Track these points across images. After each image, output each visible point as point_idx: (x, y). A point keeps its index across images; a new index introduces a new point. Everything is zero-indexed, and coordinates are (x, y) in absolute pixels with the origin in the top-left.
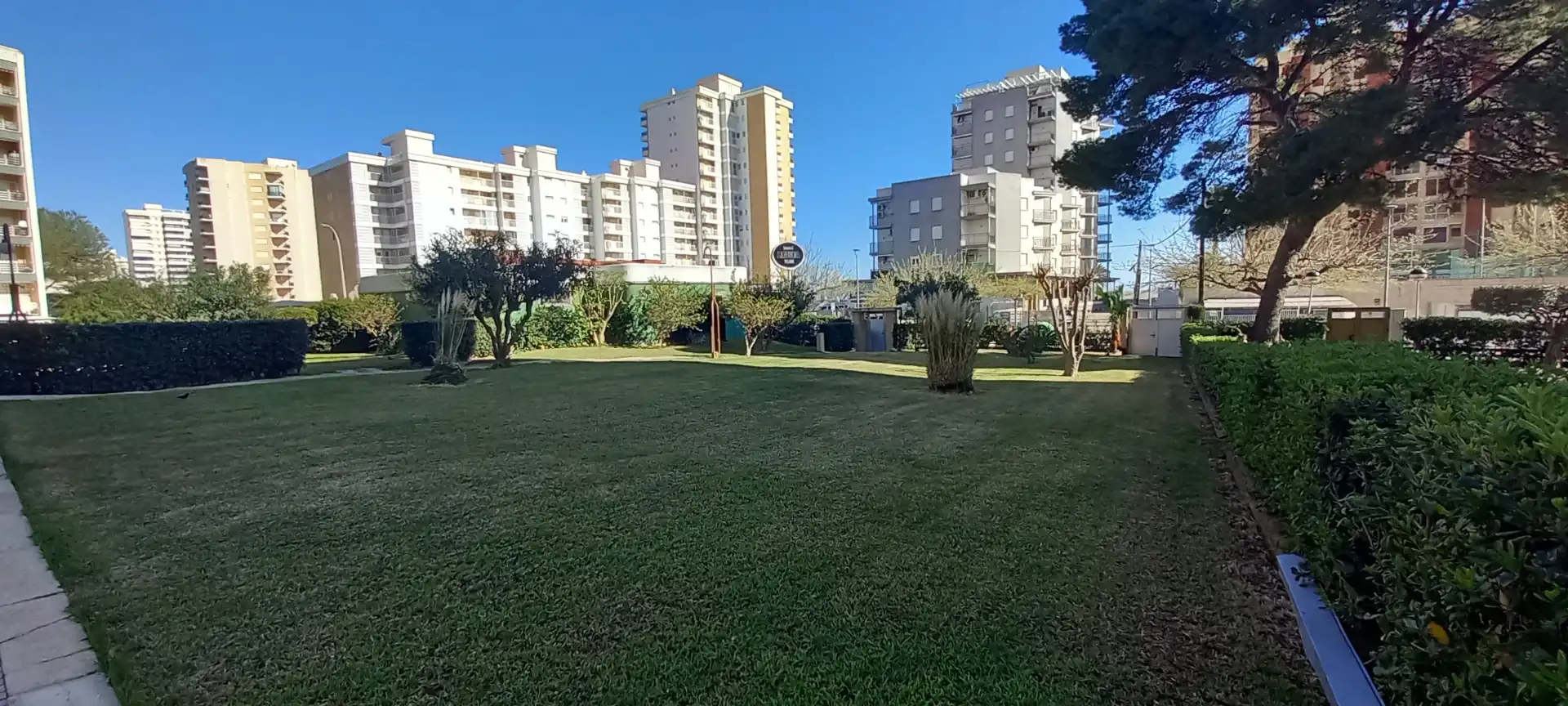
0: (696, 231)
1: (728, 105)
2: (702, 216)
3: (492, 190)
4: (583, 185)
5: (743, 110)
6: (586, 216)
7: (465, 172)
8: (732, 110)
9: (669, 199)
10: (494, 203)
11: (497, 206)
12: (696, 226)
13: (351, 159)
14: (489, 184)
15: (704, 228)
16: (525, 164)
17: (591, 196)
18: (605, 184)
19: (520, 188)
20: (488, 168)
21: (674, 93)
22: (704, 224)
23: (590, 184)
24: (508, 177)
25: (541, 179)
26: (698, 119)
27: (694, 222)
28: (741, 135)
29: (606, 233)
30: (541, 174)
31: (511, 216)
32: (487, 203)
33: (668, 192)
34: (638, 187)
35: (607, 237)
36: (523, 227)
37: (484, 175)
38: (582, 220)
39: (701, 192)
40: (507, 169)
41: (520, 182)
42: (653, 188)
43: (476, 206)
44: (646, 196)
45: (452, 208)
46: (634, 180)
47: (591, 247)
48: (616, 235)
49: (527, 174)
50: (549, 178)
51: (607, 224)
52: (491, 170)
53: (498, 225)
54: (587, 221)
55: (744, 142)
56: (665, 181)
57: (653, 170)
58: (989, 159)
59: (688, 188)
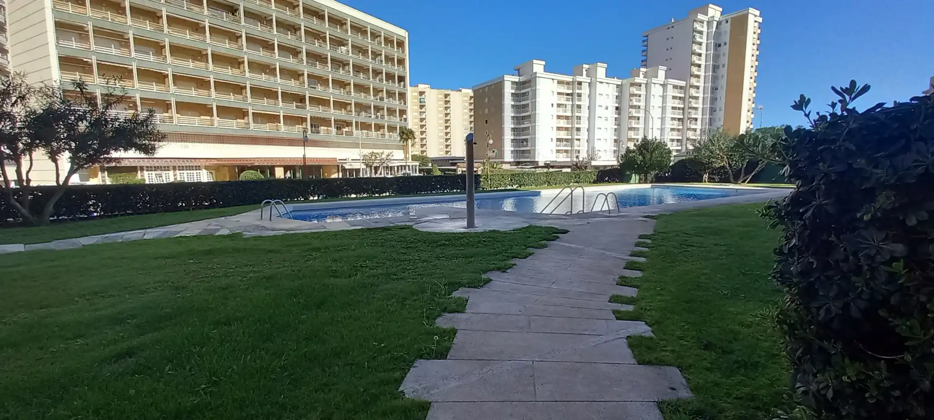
0: (683, 113)
1: (715, 24)
2: (690, 102)
3: (570, 92)
4: (618, 86)
5: (727, 27)
6: (617, 105)
7: (560, 82)
8: (717, 28)
9: (671, 92)
10: (571, 100)
11: (572, 101)
12: (683, 109)
13: (505, 79)
14: (568, 89)
15: (690, 110)
16: (587, 76)
17: (621, 92)
18: (632, 85)
19: (585, 90)
20: (569, 79)
21: (673, 21)
22: (690, 108)
23: (621, 85)
24: (580, 83)
25: (598, 83)
26: (694, 37)
27: (682, 106)
28: (722, 44)
29: (630, 115)
30: (598, 80)
31: (579, 107)
32: (568, 100)
33: (670, 87)
34: (653, 85)
35: (630, 118)
36: (584, 113)
37: (568, 83)
38: (615, 108)
39: (691, 86)
40: (579, 79)
41: (585, 86)
42: (661, 85)
43: (563, 101)
44: (656, 90)
45: (552, 105)
46: (649, 80)
47: (619, 125)
48: (635, 117)
49: (589, 81)
50: (601, 82)
51: (630, 110)
52: (571, 80)
53: (572, 113)
54: (617, 108)
55: (725, 49)
56: (669, 80)
57: (662, 73)
59: (682, 84)
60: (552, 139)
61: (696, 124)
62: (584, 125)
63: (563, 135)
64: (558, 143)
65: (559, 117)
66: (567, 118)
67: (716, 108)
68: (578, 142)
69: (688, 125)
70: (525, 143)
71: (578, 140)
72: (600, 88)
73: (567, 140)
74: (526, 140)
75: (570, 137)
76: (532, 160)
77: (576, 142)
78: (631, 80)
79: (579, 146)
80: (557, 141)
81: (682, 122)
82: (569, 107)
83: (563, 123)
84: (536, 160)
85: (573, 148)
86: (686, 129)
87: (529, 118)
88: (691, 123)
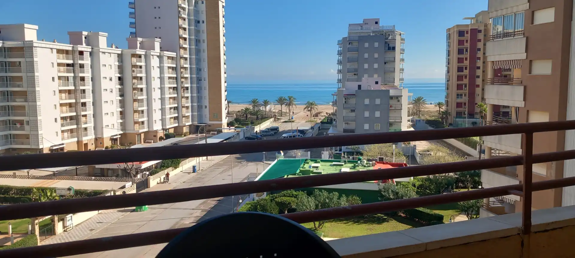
0: (176, 82)
2: (181, 72)
3: (71, 62)
4: (118, 55)
6: (119, 75)
7: (59, 51)
9: (167, 64)
10: (72, 71)
11: (74, 73)
12: (176, 78)
14: (68, 58)
15: (181, 80)
16: (88, 45)
17: (122, 62)
18: (134, 55)
19: (87, 61)
20: (69, 47)
22: (181, 78)
23: (122, 54)
24: (81, 53)
25: (101, 53)
26: (179, 12)
27: (175, 76)
28: (201, 22)
29: (134, 87)
30: (101, 50)
31: (83, 79)
32: (68, 72)
33: (165, 59)
34: (152, 57)
35: (134, 89)
36: (88, 87)
37: (67, 52)
38: (117, 79)
39: (181, 58)
40: (80, 48)
41: (87, 55)
42: (158, 56)
43: (63, 73)
44: (155, 62)
45: (53, 78)
46: (148, 52)
47: (121, 96)
48: (138, 88)
49: (90, 50)
50: (104, 53)
51: (134, 81)
52: (70, 49)
53: (75, 85)
54: (120, 78)
55: (203, 27)
56: (165, 52)
57: (157, 45)
58: (366, 66)
59: (174, 54)
60: (56, 119)
61: (187, 93)
62: (89, 99)
63: (67, 112)
64: (63, 123)
65: (61, 92)
66: (69, 92)
67: (201, 78)
68: (84, 118)
69: (182, 94)
70: (18, 125)
71: (85, 116)
72: (104, 59)
73: (71, 118)
74: (21, 123)
75: (74, 114)
76: (33, 147)
77: (83, 119)
78: (132, 51)
79: (86, 123)
80: (61, 121)
81: (177, 90)
82: (71, 80)
83: (65, 99)
84: (41, 147)
85: (79, 126)
86: (180, 97)
87: (24, 95)
88: (183, 92)
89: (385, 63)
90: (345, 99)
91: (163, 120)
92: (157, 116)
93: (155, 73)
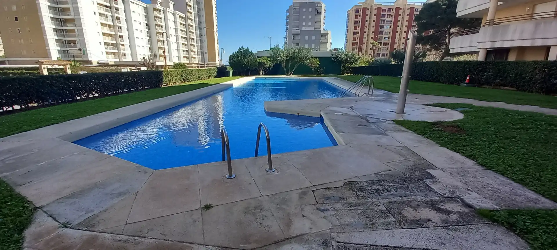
0: (186, 34)
2: (188, 28)
3: (108, 4)
4: (144, 8)
6: (146, 22)
9: (179, 20)
10: (110, 12)
12: (186, 32)
15: (190, 33)
17: (147, 14)
18: (155, 9)
19: (120, 6)
23: (147, 8)
25: (130, 2)
27: (185, 30)
29: (157, 31)
30: (130, 0)
31: (118, 18)
32: (107, 11)
33: (178, 16)
34: (168, 13)
35: (157, 33)
36: (123, 25)
38: (145, 24)
39: (188, 18)
41: (120, 2)
42: (172, 13)
43: (103, 11)
44: (170, 17)
45: (95, 12)
46: (165, 9)
47: (150, 37)
48: (160, 33)
50: (132, 2)
51: (157, 27)
53: (113, 22)
54: (147, 25)
56: (177, 11)
57: (171, 6)
58: (304, 24)
59: (183, 15)
60: (100, 42)
61: (194, 42)
62: (125, 33)
63: (109, 40)
64: (106, 46)
65: (102, 24)
66: (109, 26)
67: (202, 34)
69: (191, 42)
70: (72, 44)
71: (123, 45)
72: (133, 7)
73: (113, 45)
74: (74, 41)
75: (115, 42)
76: (85, 59)
77: (122, 47)
78: (154, 6)
79: (124, 50)
80: (105, 45)
81: (187, 39)
82: (110, 18)
83: (106, 30)
84: (90, 59)
85: (119, 51)
86: (189, 44)
87: (72, 21)
88: (191, 41)
89: (315, 22)
90: (293, 36)
91: (179, 57)
92: (174, 53)
93: (171, 24)
